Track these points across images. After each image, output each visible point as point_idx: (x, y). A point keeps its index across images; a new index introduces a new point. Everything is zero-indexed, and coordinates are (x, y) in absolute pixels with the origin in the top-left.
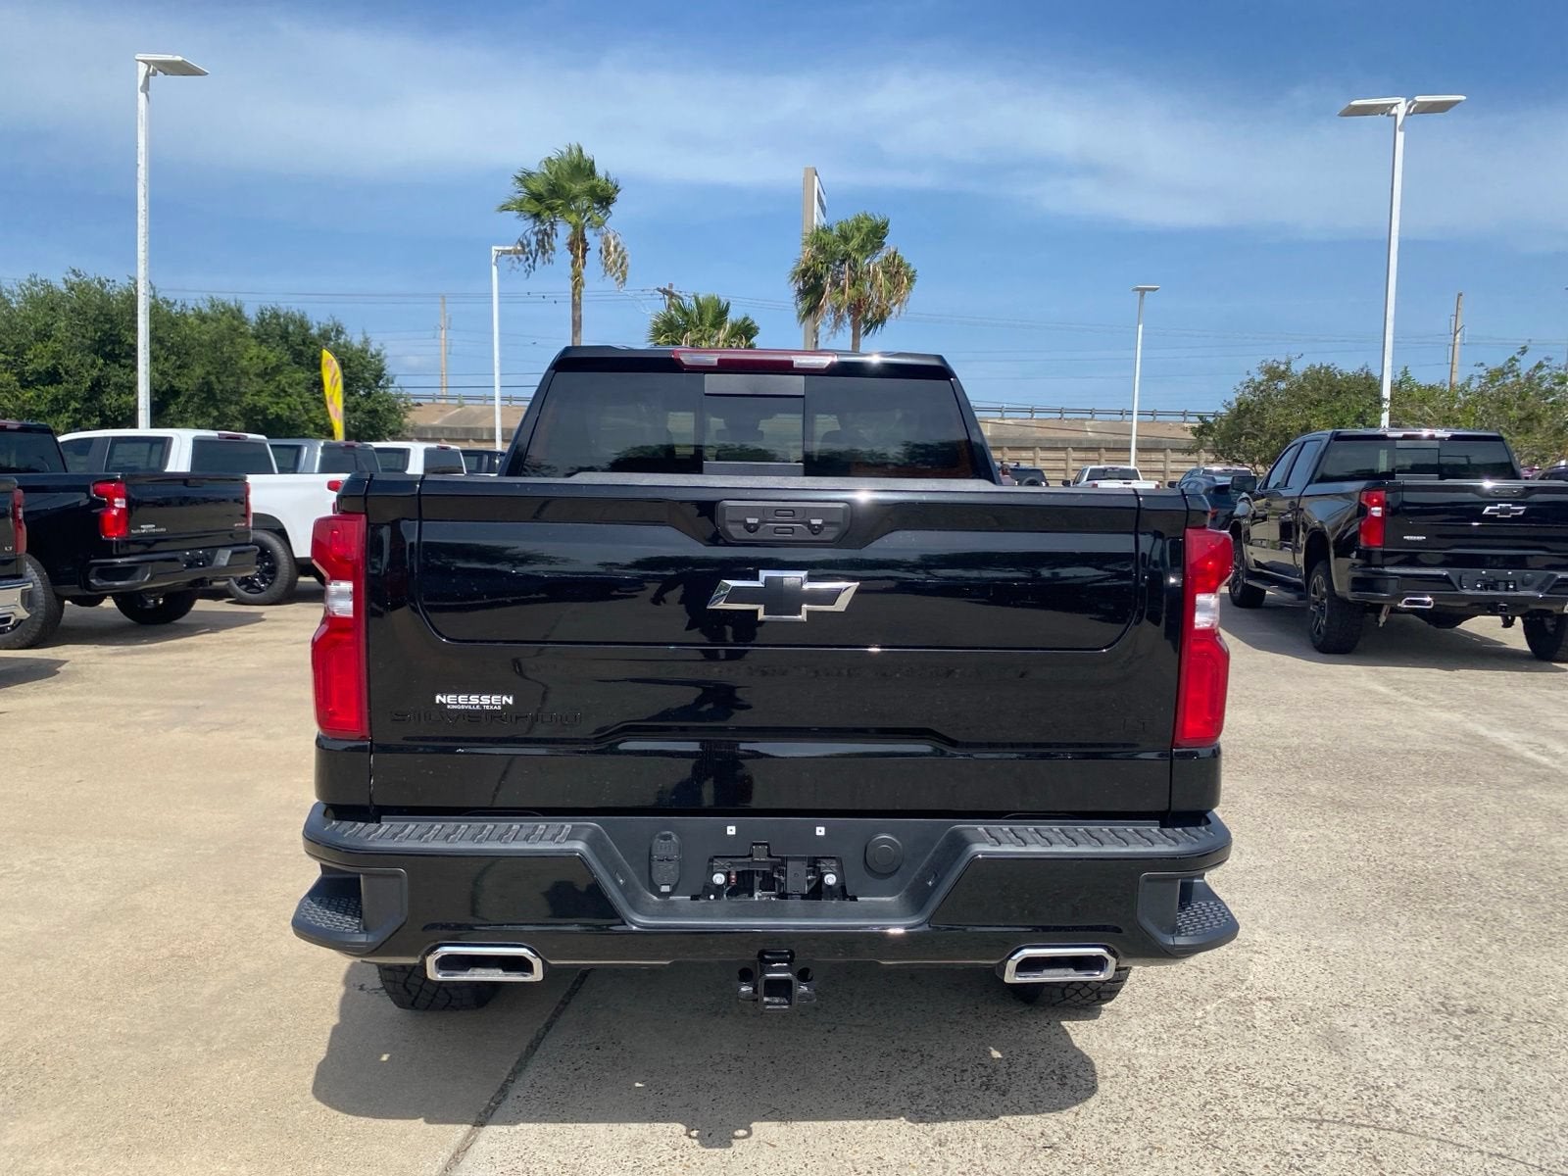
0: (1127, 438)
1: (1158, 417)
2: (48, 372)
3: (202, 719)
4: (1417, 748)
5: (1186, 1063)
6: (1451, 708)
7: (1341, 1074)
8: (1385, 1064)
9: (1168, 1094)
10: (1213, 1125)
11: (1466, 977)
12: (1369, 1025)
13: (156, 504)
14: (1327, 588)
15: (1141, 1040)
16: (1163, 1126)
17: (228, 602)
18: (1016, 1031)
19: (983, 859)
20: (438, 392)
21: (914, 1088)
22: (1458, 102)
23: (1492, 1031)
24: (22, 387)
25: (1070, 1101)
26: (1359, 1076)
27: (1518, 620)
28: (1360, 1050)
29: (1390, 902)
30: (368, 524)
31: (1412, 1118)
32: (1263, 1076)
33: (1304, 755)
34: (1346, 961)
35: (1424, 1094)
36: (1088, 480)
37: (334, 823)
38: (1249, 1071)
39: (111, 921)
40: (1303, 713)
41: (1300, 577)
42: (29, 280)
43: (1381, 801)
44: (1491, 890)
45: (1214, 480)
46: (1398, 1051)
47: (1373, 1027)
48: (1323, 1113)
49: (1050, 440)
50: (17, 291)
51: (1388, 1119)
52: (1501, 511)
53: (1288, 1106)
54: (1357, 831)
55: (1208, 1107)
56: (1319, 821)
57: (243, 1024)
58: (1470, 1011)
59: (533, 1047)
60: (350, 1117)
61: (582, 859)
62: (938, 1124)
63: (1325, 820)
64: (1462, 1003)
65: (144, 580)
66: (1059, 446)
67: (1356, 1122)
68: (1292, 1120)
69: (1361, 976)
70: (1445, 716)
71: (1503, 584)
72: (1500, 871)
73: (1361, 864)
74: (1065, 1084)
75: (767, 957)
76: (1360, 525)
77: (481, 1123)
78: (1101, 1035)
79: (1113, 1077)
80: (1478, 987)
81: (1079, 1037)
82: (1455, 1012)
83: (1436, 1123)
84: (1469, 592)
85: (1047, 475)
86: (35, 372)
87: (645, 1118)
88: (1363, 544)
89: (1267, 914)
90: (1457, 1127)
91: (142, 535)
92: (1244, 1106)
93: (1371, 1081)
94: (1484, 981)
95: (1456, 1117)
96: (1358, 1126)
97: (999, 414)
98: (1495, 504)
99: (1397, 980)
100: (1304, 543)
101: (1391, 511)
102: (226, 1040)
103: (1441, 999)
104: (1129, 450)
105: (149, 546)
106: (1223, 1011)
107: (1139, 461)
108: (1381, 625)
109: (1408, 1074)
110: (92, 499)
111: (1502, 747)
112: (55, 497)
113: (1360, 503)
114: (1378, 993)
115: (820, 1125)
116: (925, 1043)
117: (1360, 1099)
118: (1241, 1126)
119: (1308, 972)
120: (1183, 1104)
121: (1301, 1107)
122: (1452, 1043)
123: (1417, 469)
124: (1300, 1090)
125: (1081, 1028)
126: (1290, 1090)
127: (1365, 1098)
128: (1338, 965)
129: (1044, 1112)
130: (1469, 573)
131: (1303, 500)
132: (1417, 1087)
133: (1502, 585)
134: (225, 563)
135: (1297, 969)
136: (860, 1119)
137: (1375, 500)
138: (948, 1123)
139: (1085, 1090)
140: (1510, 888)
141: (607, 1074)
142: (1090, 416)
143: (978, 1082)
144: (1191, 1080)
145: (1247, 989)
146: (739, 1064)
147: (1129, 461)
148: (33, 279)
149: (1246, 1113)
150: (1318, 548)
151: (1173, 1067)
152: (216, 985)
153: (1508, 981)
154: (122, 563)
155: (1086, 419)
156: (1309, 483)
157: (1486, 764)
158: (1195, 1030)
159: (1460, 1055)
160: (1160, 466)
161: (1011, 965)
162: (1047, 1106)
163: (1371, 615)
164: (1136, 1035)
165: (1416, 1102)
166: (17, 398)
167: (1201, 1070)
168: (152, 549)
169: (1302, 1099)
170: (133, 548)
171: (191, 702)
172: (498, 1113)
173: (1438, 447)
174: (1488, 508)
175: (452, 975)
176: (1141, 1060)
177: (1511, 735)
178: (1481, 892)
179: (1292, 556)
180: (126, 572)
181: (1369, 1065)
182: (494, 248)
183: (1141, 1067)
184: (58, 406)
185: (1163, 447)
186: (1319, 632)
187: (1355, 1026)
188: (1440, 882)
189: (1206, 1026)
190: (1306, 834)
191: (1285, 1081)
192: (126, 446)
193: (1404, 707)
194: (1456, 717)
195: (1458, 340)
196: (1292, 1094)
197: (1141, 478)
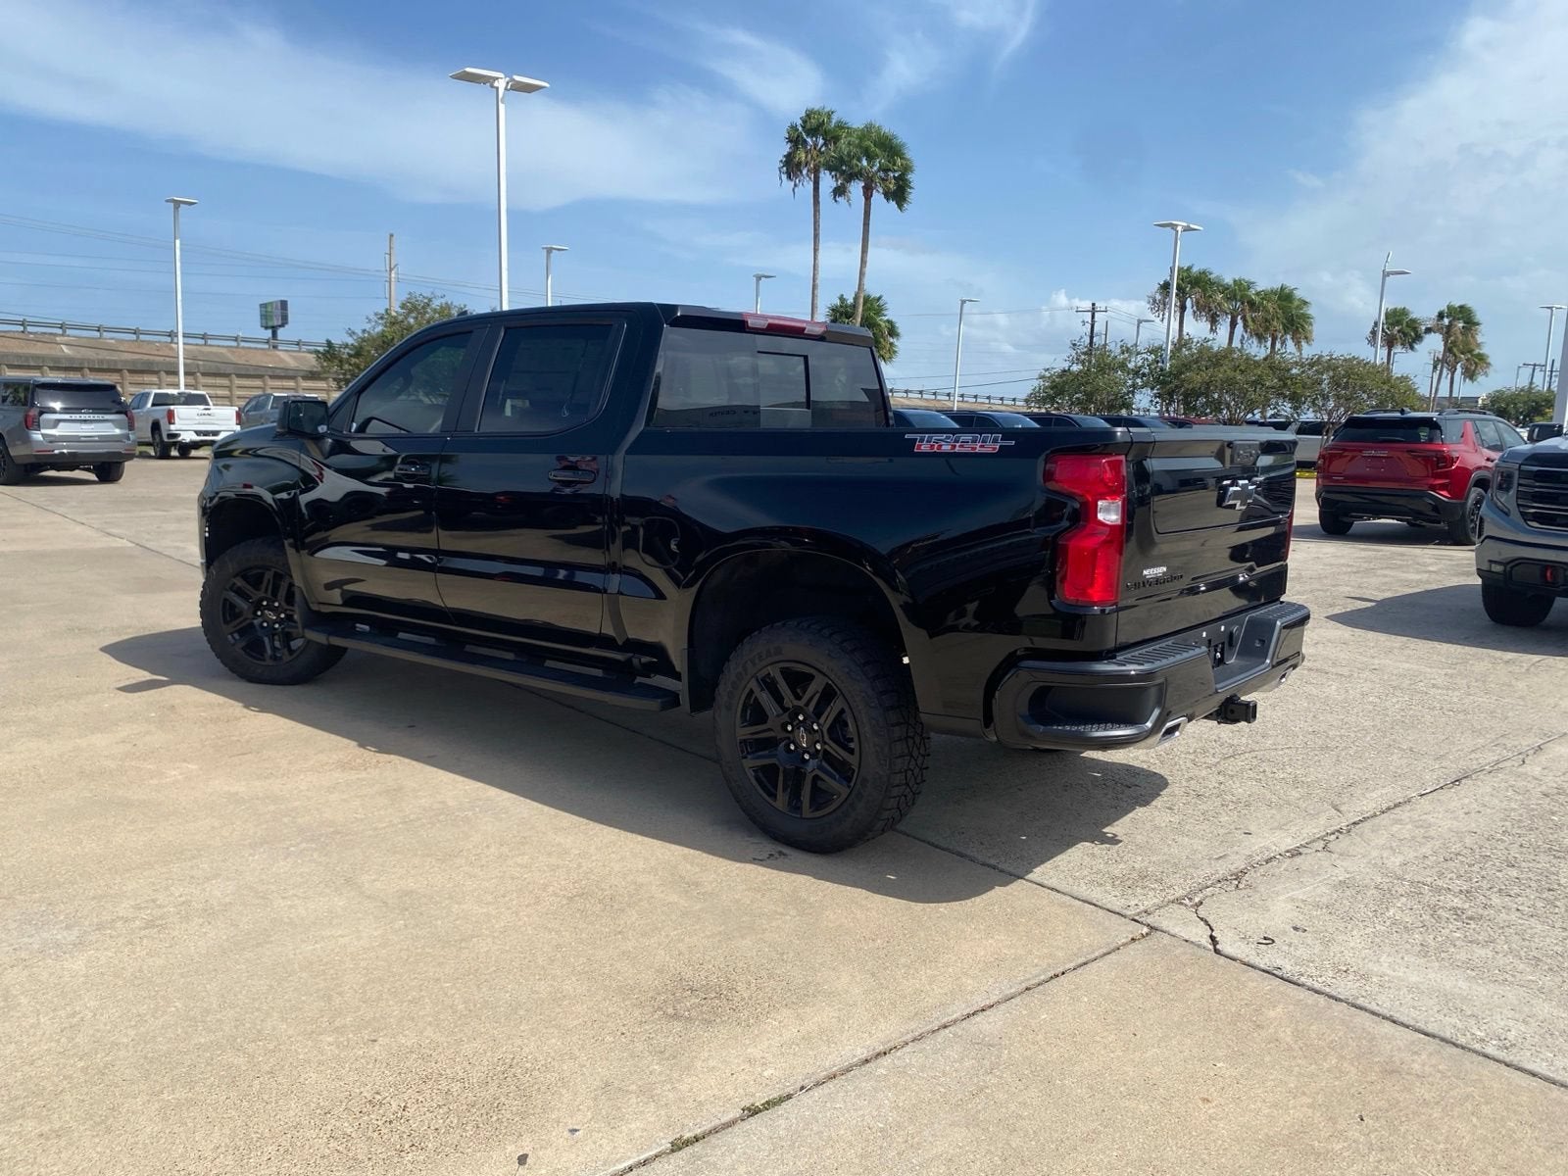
1: (141, 336)
22: (542, 87)
30: (1127, 461)
36: (153, 405)
62: (1152, 804)
66: (32, 364)
104: (176, 373)
115: (1122, 821)
136: (1128, 813)
155: (56, 335)
185: (156, 369)
195: (393, 275)
197: (211, 403)
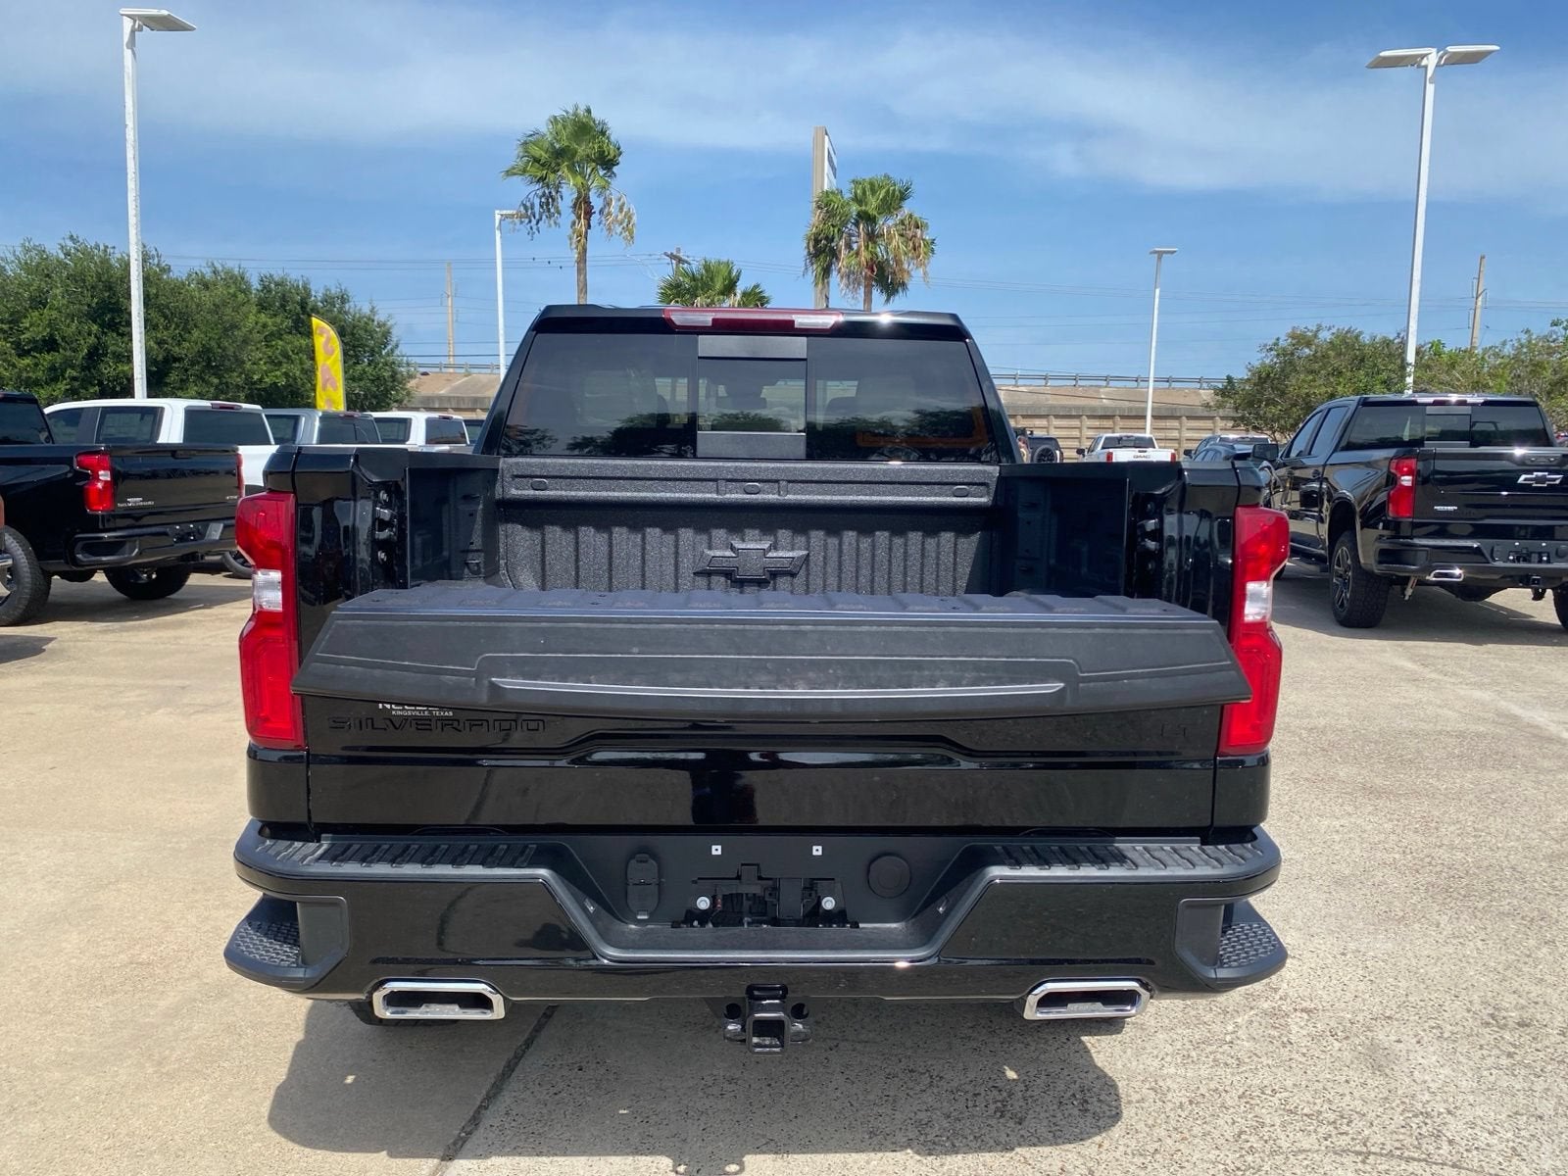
0: (1143, 405)
1: (1173, 384)
2: (44, 341)
3: (185, 701)
4: (1449, 729)
5: (1218, 1086)
6: (1480, 686)
7: (1386, 1098)
8: (1434, 1086)
9: (1198, 1122)
10: (1249, 1158)
11: (1516, 985)
12: (1414, 1041)
13: (141, 477)
14: (1352, 560)
15: (1168, 1059)
16: (1194, 1159)
17: (225, 576)
18: (1033, 1048)
19: (1001, 883)
20: (445, 360)
21: (922, 1115)
22: (1490, 52)
23: (1547, 1047)
24: (19, 356)
25: (1092, 1131)
26: (1407, 1100)
27: (1549, 593)
28: (1407, 1070)
29: (1430, 900)
30: (297, 504)
31: (1467, 1150)
32: (1301, 1100)
33: (1332, 737)
34: (1387, 967)
35: (1480, 1122)
36: (1103, 448)
37: (268, 842)
38: (1286, 1094)
39: (70, 923)
40: (1328, 691)
41: (1322, 549)
42: (23, 245)
43: (1414, 787)
44: (1536, 885)
45: (1233, 448)
46: (1447, 1071)
47: (1418, 1042)
48: (1368, 1144)
49: (1064, 407)
50: (11, 258)
51: (1441, 1151)
52: (1537, 480)
53: (1330, 1136)
54: (1391, 820)
55: (1243, 1137)
56: (1350, 809)
57: (199, 1042)
58: (1522, 1024)
59: (510, 1068)
60: (307, 1150)
61: (545, 885)
62: (948, 1158)
63: (1356, 808)
64: (1513, 1014)
65: (132, 555)
66: (1074, 414)
67: (1406, 1154)
68: (1335, 1153)
69: (1403, 984)
70: (1477, 694)
71: (1537, 555)
72: (1543, 864)
73: (1397, 856)
74: (1087, 1110)
75: (756, 993)
76: (1389, 494)
77: (448, 1156)
78: (1125, 1052)
79: (1138, 1102)
80: (1531, 996)
81: (1101, 1055)
82: (1505, 1025)
83: (1493, 1155)
84: (1499, 564)
85: (1061, 443)
86: (33, 341)
87: (629, 1150)
88: (1391, 514)
89: (1299, 913)
90: (1515, 1160)
91: (130, 508)
92: (1283, 1137)
93: (1419, 1106)
94: (1536, 990)
95: (1514, 1149)
96: (1408, 1160)
97: (1013, 382)
98: (1530, 472)
99: (1442, 989)
100: (1328, 514)
101: (1422, 480)
102: (178, 1060)
103: (1490, 1010)
104: (1144, 417)
105: (138, 519)
106: (1255, 1024)
107: (1154, 429)
108: (1407, 598)
109: (1460, 1098)
110: (76, 471)
111: (1537, 727)
112: (43, 469)
113: (1389, 472)
114: (1422, 1003)
115: (819, 1158)
116: (934, 1062)
117: (1408, 1128)
118: (1279, 1160)
119: (1345, 980)
120: (1216, 1134)
121: (1344, 1137)
122: (1505, 1061)
123: (1445, 436)
124: (1342, 1117)
125: (1103, 1045)
126: (1332, 1117)
127: (1414, 1126)
128: (1378, 971)
129: (1064, 1143)
130: (1500, 545)
131: (1327, 468)
132: (1469, 1114)
133: (1535, 557)
134: (217, 538)
135: (1334, 976)
136: (863, 1152)
137: (1405, 469)
138: (960, 1157)
139: (1109, 1117)
140: (1556, 883)
141: (589, 1099)
142: (1104, 383)
143: (992, 1107)
144: (1223, 1106)
145: (1281, 999)
146: (733, 1087)
147: (1145, 429)
148: (27, 244)
149: (1285, 1144)
150: (1343, 518)
151: (1203, 1090)
152: (175, 996)
153: (1562, 989)
154: (109, 537)
155: (1100, 387)
156: (1335, 451)
157: (1522, 745)
158: (1226, 1047)
159: (1516, 1076)
160: (1175, 434)
161: (1032, 1000)
162: (1067, 1136)
163: (1398, 588)
164: (1162, 1053)
165: (1470, 1130)
166: (14, 366)
167: (1234, 1094)
168: (141, 523)
169: (1345, 1128)
170: (120, 522)
171: (178, 682)
172: (468, 1145)
173: (1470, 413)
174: (1523, 477)
175: (403, 1013)
176: (1169, 1082)
177: (1546, 714)
178: (1525, 888)
179: (1315, 528)
180: (113, 547)
181: (1415, 1087)
182: (497, 212)
183: (1169, 1090)
184: (55, 375)
185: (1178, 415)
186: (1342, 605)
187: (1399, 1041)
188: (1481, 876)
189: (1238, 1042)
190: (1337, 823)
191: (1326, 1106)
192: (117, 416)
193: (1434, 684)
194: (1486, 696)
195: (1479, 303)
196: (1334, 1122)
197: (1156, 446)
